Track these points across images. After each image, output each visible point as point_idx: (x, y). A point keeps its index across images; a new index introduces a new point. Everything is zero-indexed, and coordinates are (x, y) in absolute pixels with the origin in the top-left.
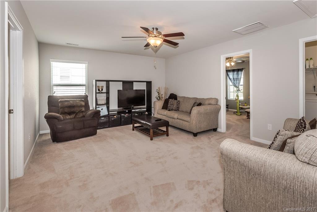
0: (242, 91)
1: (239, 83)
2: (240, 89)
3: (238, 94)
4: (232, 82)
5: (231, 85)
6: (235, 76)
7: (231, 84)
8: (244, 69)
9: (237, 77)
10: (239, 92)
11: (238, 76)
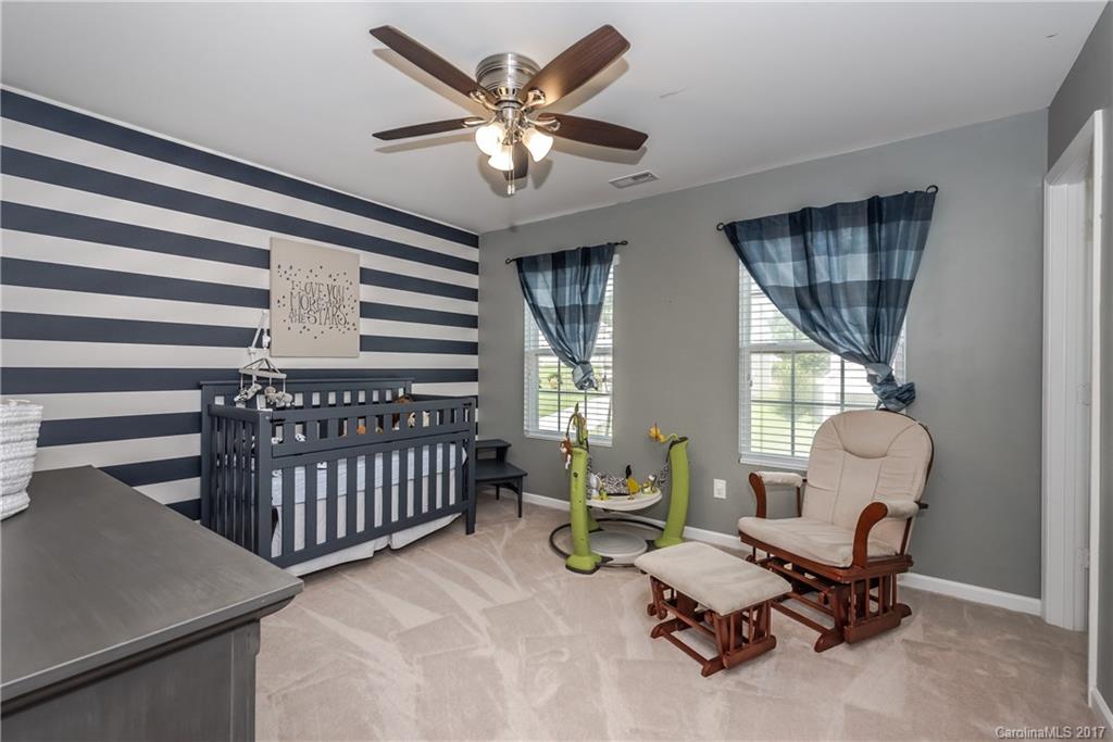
0: (606, 388)
1: (589, 337)
2: (596, 375)
3: (581, 410)
4: (547, 331)
5: (545, 353)
6: (571, 296)
7: (543, 342)
8: (618, 248)
9: (578, 300)
10: (592, 390)
11: (584, 294)
